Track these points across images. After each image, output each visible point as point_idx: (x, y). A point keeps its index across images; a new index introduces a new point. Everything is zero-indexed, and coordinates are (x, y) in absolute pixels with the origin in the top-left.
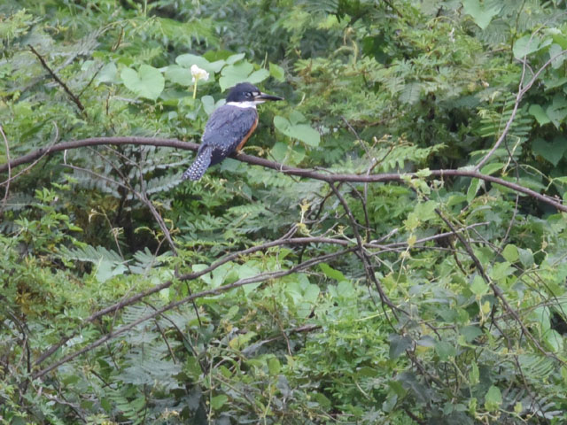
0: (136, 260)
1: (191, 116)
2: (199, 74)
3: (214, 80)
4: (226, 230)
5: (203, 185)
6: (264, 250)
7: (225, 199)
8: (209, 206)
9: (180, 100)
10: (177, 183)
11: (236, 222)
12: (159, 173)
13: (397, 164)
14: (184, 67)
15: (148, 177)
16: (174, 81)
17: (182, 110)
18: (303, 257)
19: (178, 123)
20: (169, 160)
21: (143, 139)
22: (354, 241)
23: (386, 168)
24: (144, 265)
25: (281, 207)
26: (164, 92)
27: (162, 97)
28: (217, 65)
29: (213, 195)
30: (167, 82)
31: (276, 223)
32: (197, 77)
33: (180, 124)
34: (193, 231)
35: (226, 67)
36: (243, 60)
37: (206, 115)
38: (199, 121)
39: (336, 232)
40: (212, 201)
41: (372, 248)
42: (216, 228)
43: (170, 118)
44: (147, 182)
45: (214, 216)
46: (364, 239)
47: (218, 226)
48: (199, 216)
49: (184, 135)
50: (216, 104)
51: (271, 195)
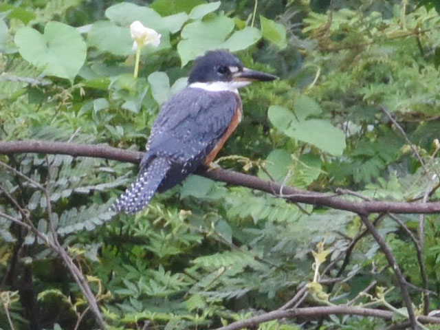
1: (131, 106)
2: (144, 36)
3: (169, 46)
4: (190, 295)
5: (151, 221)
6: (253, 327)
7: (188, 244)
8: (161, 256)
9: (113, 80)
10: (108, 216)
11: (206, 282)
12: (78, 201)
14: (119, 25)
15: (60, 207)
16: (103, 48)
17: (115, 96)
19: (110, 118)
20: (95, 179)
21: (51, 144)
22: (403, 312)
25: (282, 255)
26: (87, 66)
27: (83, 75)
28: (174, 22)
29: (169, 236)
30: (90, 49)
31: (272, 282)
32: (140, 41)
33: (113, 119)
34: (136, 297)
35: (189, 25)
36: (217, 12)
37: (156, 104)
38: (144, 114)
39: (373, 297)
40: (167, 247)
41: (433, 323)
42: (173, 291)
43: (96, 109)
44: (59, 216)
45: (169, 272)
46: (419, 309)
47: (176, 287)
48: (145, 272)
49: (120, 137)
50: (173, 86)
51: (265, 236)
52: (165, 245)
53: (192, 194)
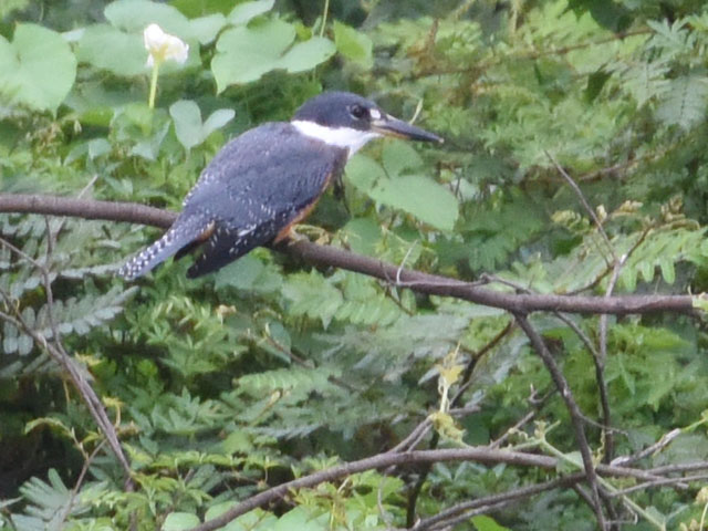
0: (27, 501)
1: (144, 150)
2: (164, 47)
3: (200, 63)
4: (228, 434)
5: (171, 321)
6: (336, 480)
7: (225, 357)
8: (185, 373)
9: (116, 112)
10: (109, 314)
11: (253, 414)
12: (65, 289)
13: (658, 271)
14: (124, 30)
15: (34, 300)
16: (100, 64)
17: (122, 136)
18: (421, 503)
19: (111, 168)
20: (89, 259)
21: (25, 200)
23: (630, 283)
24: (47, 514)
25: (365, 376)
26: (76, 90)
27: (72, 104)
28: (206, 27)
29: (199, 345)
30: (82, 66)
32: (159, 54)
33: (116, 169)
34: (148, 434)
35: (228, 32)
36: (269, 15)
37: (181, 148)
38: (163, 162)
39: (529, 437)
40: (196, 361)
41: (617, 476)
42: (202, 427)
43: (92, 154)
44: (36, 313)
45: (198, 399)
46: (596, 455)
47: (207, 421)
48: (161, 398)
49: (127, 195)
50: (206, 123)
51: (345, 345)
52: (191, 358)
53: (232, 283)
